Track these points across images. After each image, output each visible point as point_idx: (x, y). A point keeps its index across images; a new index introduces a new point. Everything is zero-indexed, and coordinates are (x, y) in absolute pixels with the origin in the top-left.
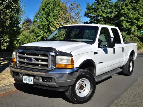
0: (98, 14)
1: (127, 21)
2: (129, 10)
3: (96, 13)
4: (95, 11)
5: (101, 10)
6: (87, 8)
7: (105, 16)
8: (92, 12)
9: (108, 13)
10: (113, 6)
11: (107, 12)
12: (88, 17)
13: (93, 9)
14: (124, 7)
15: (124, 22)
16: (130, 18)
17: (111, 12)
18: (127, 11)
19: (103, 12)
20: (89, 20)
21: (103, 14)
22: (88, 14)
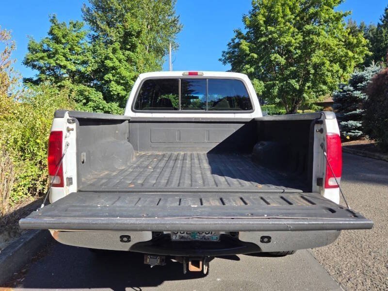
0: (58, 62)
1: (118, 83)
2: (120, 61)
3: (52, 61)
4: (49, 57)
5: (64, 55)
6: (29, 49)
7: (73, 68)
8: (42, 58)
9: (79, 64)
10: (89, 51)
11: (76, 62)
12: (34, 66)
13: (44, 51)
14: (111, 54)
15: (113, 82)
16: (122, 78)
17: (84, 63)
18: (117, 63)
19: (67, 60)
20: (37, 76)
21: (68, 64)
22: (34, 61)
